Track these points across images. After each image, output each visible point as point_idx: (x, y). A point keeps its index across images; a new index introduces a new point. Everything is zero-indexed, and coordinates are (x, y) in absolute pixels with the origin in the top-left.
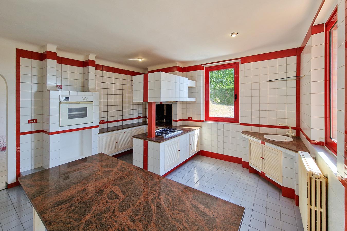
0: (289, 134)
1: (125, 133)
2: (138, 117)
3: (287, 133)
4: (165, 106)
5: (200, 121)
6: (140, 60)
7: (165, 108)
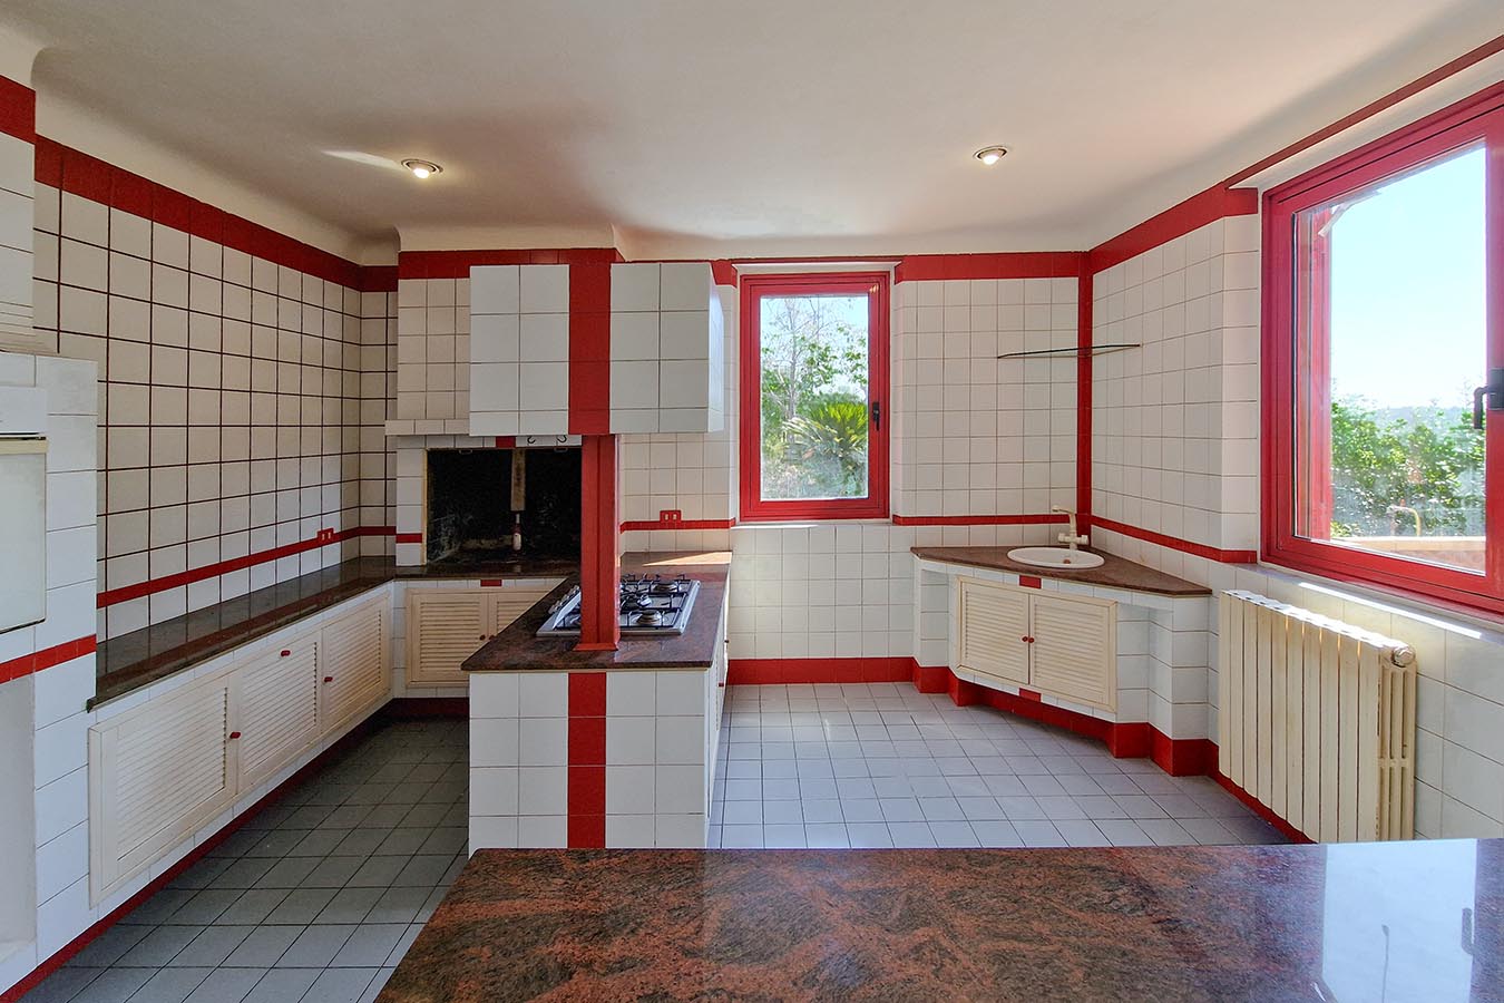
0: (1067, 539)
1: (285, 653)
2: (320, 533)
3: (1061, 537)
4: (519, 462)
5: (725, 524)
6: (422, 174)
7: (518, 469)
